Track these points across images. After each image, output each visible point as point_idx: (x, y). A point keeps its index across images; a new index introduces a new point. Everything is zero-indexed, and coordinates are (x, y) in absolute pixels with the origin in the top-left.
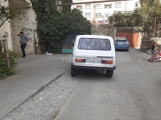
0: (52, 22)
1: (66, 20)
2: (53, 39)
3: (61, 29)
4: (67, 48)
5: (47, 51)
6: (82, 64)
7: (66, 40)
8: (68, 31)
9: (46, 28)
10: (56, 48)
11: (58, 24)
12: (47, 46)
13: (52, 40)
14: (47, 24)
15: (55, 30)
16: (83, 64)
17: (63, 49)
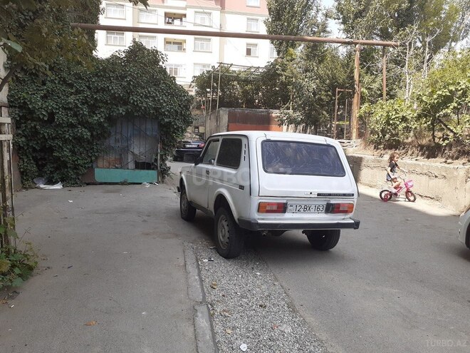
0: (65, 81)
1: (117, 77)
2: (67, 136)
3: (100, 104)
4: (110, 166)
5: (40, 176)
6: (275, 219)
7: (111, 142)
8: (124, 113)
9: (45, 97)
10: (76, 167)
11: (89, 88)
12: (41, 159)
13: (66, 141)
14: (49, 84)
15: (77, 107)
16: (279, 217)
17: (97, 171)
